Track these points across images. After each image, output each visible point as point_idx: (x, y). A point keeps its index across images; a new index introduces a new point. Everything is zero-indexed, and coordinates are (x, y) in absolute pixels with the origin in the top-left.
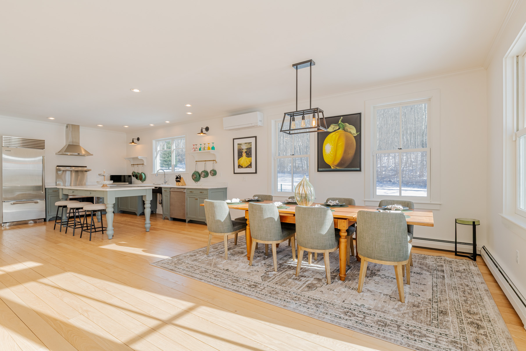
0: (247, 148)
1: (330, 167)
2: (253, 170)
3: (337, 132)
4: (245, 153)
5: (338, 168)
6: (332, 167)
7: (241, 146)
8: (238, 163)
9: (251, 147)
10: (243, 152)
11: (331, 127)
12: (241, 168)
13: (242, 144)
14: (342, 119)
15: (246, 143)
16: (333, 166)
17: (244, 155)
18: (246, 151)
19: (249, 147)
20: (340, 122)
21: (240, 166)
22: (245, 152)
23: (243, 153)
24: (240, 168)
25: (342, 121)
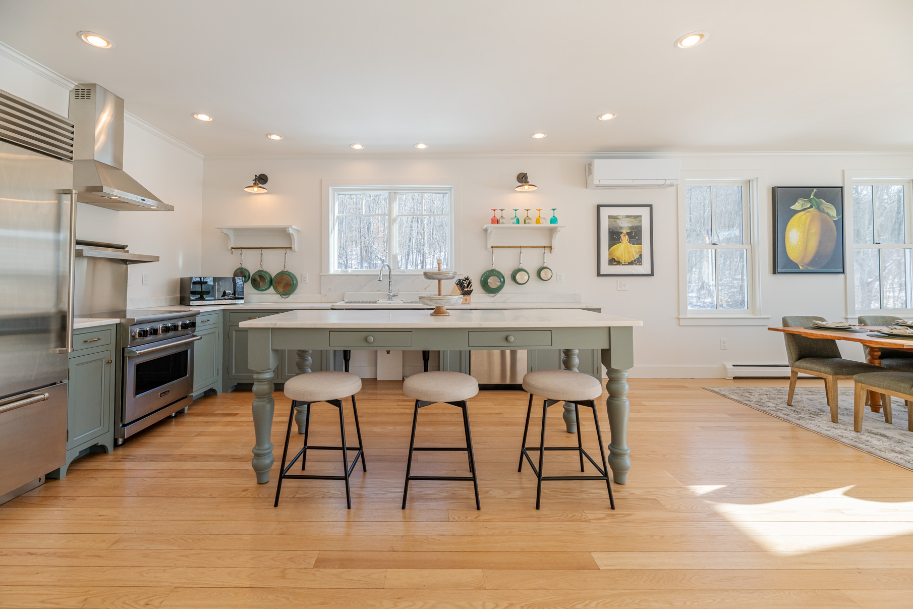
0: (630, 225)
1: (797, 266)
2: (645, 268)
3: (809, 212)
4: (627, 236)
5: (810, 268)
6: (800, 267)
7: (618, 221)
8: (609, 254)
9: (639, 224)
10: (622, 233)
11: (799, 203)
12: (616, 265)
13: (619, 217)
14: (816, 192)
15: (628, 217)
16: (802, 266)
17: (625, 239)
18: (629, 231)
19: (635, 223)
20: (812, 197)
21: (613, 261)
22: (628, 234)
23: (622, 236)
24: (614, 265)
25: (815, 195)
